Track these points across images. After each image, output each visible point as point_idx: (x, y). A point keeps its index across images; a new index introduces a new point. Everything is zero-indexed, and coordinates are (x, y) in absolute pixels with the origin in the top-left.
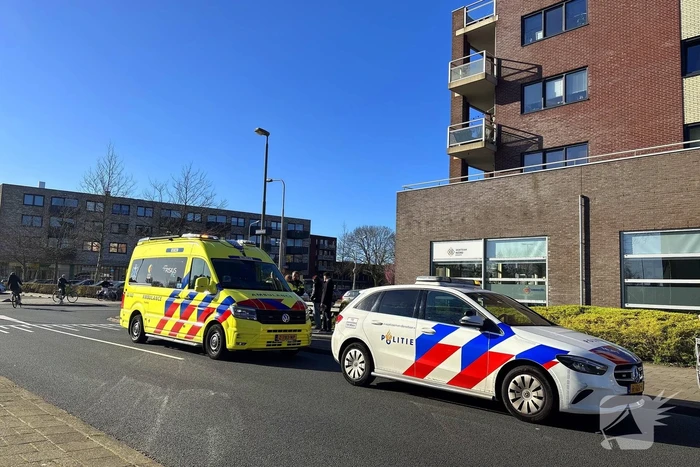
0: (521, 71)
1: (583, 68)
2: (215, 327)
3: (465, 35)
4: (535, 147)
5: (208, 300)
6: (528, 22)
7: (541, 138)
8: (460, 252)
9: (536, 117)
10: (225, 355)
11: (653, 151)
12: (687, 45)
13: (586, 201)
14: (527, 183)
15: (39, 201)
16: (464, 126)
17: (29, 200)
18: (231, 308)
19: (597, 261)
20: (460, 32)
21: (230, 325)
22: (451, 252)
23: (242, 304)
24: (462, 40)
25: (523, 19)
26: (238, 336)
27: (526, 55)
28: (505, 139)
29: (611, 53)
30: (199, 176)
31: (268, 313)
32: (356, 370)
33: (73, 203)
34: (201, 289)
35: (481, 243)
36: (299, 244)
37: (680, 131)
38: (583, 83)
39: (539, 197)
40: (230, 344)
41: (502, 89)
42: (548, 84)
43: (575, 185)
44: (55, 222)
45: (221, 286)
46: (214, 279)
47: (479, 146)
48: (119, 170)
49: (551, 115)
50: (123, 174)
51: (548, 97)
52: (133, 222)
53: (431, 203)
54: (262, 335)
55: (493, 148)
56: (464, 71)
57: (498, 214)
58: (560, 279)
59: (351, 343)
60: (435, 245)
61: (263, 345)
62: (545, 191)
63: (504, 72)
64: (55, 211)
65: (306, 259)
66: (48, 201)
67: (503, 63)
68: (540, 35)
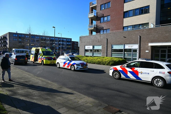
0: (100, 15)
1: (110, 15)
2: (42, 61)
3: (92, 7)
4: (102, 29)
5: (42, 57)
6: (102, 6)
7: (103, 27)
8: (89, 48)
9: (102, 24)
10: (44, 65)
11: (117, 31)
12: (125, 12)
13: (107, 39)
14: (99, 36)
15: (16, 36)
16: (91, 25)
17: (14, 35)
18: (44, 58)
19: (108, 50)
20: (91, 7)
21: (44, 61)
22: (88, 47)
23: (46, 58)
24: (91, 8)
25: (101, 5)
26: (45, 62)
27: (101, 12)
28: (98, 27)
29: (114, 13)
30: (47, 32)
31: (50, 59)
32: (58, 66)
33: (23, 36)
34: (41, 56)
35: (92, 46)
36: (69, 43)
37: (122, 28)
38: (109, 18)
39: (101, 39)
40: (44, 63)
41: (97, 18)
42: (104, 18)
43: (106, 37)
44: (20, 40)
45: (43, 55)
46: (42, 54)
47: (93, 29)
48: (31, 30)
49: (105, 23)
50: (32, 31)
51: (104, 20)
52: (35, 39)
53: (85, 39)
54: (49, 62)
55: (96, 29)
56: (91, 14)
57: (95, 41)
58: (103, 52)
59: (58, 63)
60: (85, 46)
61: (49, 63)
62: (102, 38)
63: (98, 15)
64: (20, 38)
65: (71, 46)
66: (18, 36)
67: (98, 13)
68: (103, 9)
